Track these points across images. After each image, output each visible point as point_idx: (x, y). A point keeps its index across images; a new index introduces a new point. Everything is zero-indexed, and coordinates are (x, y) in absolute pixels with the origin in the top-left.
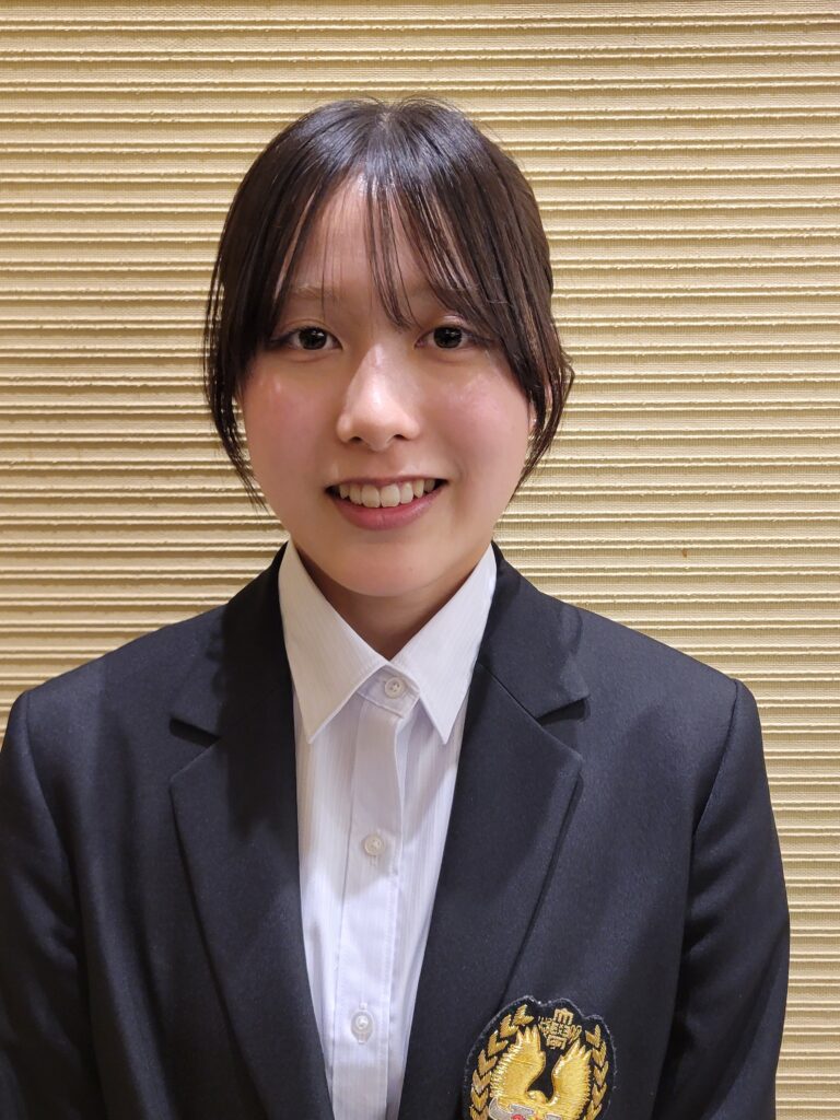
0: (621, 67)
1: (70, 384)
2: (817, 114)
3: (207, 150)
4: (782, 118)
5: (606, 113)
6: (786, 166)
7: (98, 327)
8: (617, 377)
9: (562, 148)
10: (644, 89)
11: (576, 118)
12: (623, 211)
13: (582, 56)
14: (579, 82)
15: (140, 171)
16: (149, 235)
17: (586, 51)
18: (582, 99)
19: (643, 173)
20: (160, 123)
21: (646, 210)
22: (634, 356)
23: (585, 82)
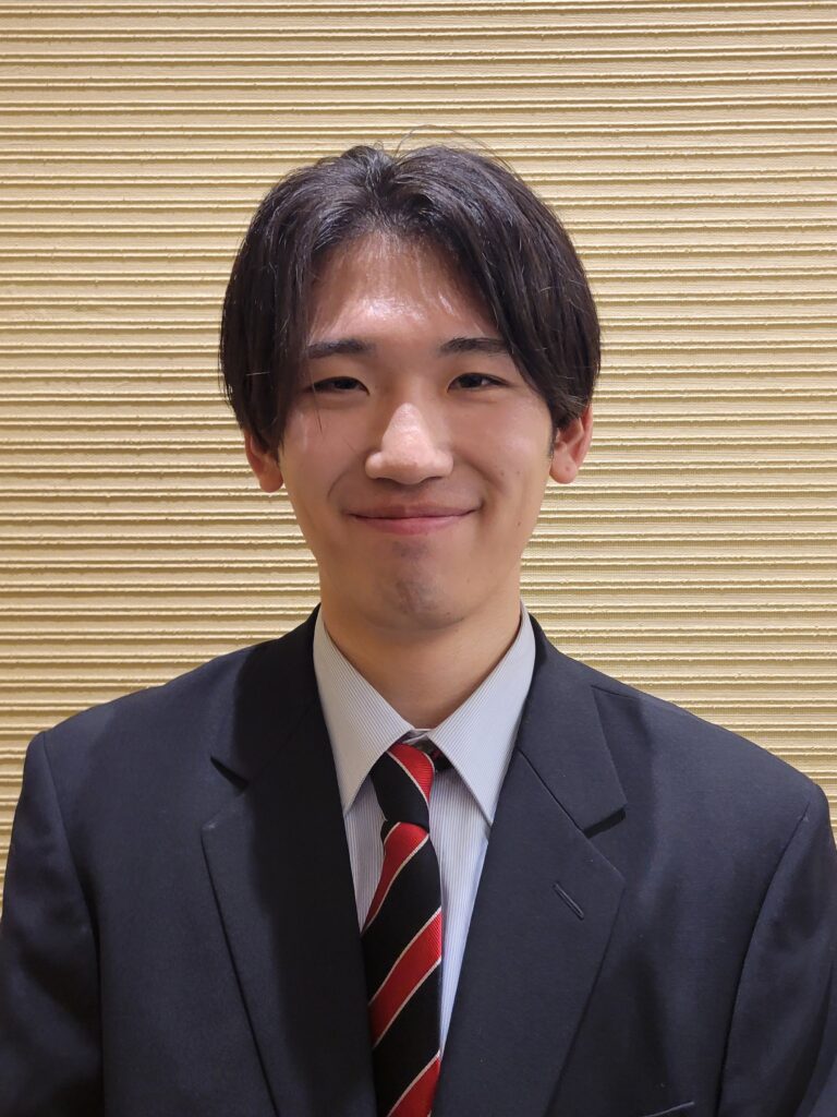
2: (586, 540)
3: (85, 566)
4: (557, 543)
6: (563, 580)
15: (30, 582)
16: (35, 634)
20: (48, 545)
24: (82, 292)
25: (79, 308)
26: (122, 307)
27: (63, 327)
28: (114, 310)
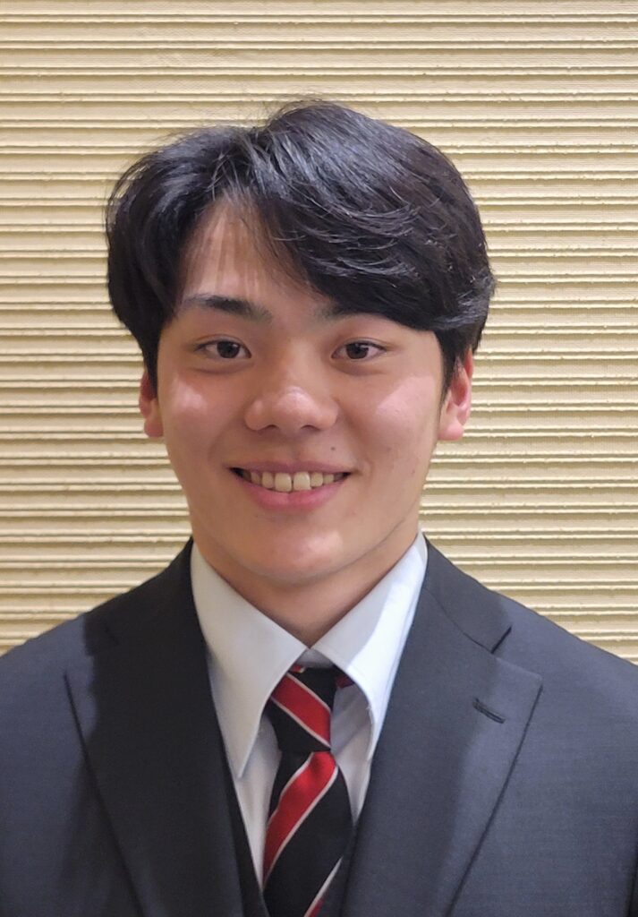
0: (592, 264)
1: (91, 539)
5: (580, 302)
7: (119, 488)
8: (593, 533)
9: (541, 332)
10: (612, 283)
11: (553, 306)
12: (596, 386)
13: (558, 255)
14: (555, 276)
17: (561, 251)
18: (557, 290)
19: (612, 353)
21: (616, 386)
22: (607, 514)
23: (561, 276)
24: (220, 35)
25: (216, 52)
26: (263, 51)
27: (201, 73)
28: (254, 55)
